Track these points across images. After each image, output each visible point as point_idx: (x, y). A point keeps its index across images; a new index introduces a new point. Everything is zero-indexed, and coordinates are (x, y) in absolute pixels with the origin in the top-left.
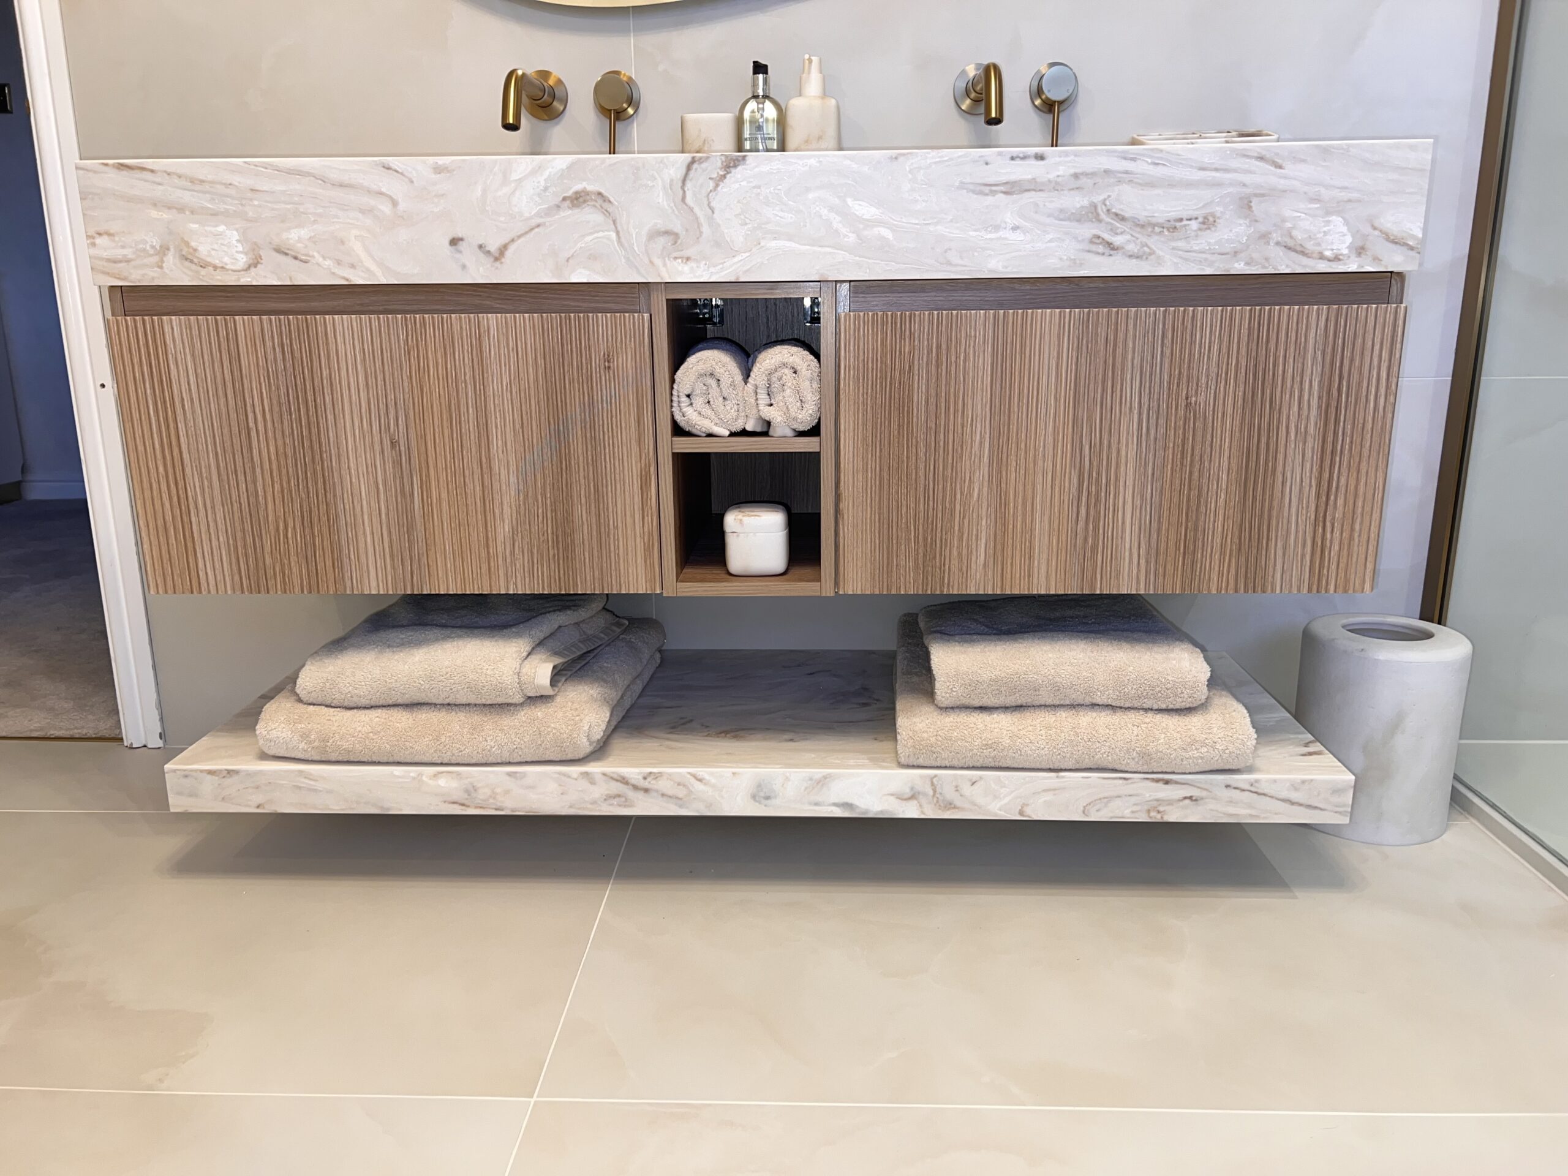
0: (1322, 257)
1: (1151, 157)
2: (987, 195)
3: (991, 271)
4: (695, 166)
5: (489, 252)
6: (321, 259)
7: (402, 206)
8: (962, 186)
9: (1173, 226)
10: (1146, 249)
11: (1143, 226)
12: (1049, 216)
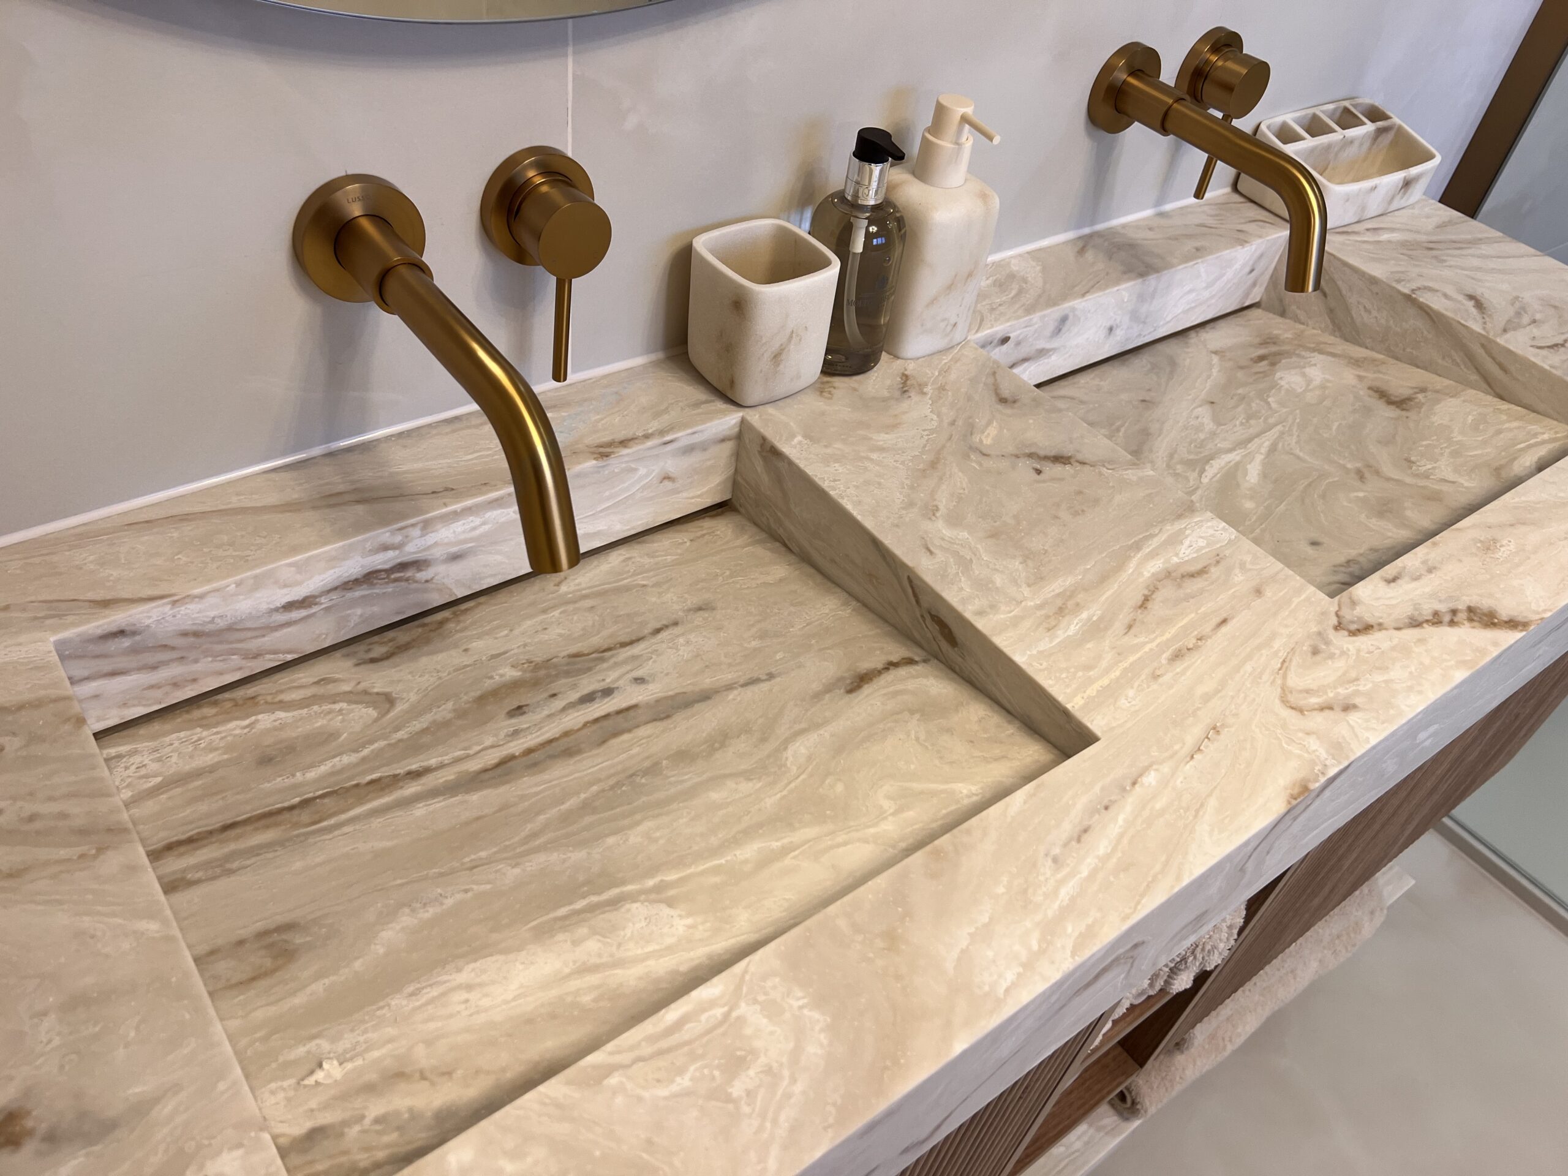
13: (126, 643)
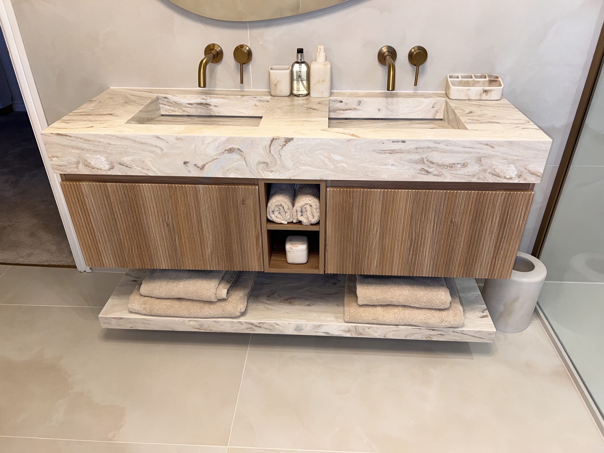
0: (505, 178)
1: (445, 143)
2: (383, 154)
3: (382, 179)
4: (274, 141)
5: (198, 167)
6: (136, 167)
7: (165, 150)
8: (374, 151)
9: (451, 166)
10: (441, 173)
11: (440, 166)
12: (406, 161)
13: (167, 100)
